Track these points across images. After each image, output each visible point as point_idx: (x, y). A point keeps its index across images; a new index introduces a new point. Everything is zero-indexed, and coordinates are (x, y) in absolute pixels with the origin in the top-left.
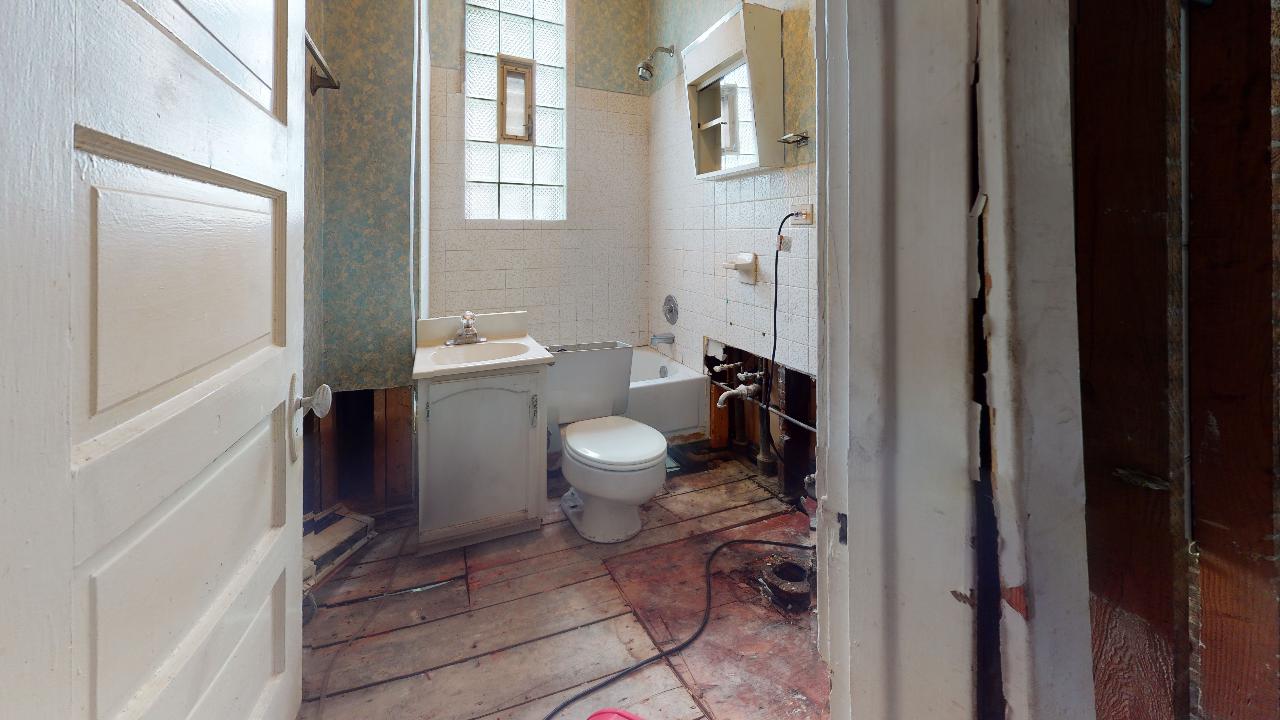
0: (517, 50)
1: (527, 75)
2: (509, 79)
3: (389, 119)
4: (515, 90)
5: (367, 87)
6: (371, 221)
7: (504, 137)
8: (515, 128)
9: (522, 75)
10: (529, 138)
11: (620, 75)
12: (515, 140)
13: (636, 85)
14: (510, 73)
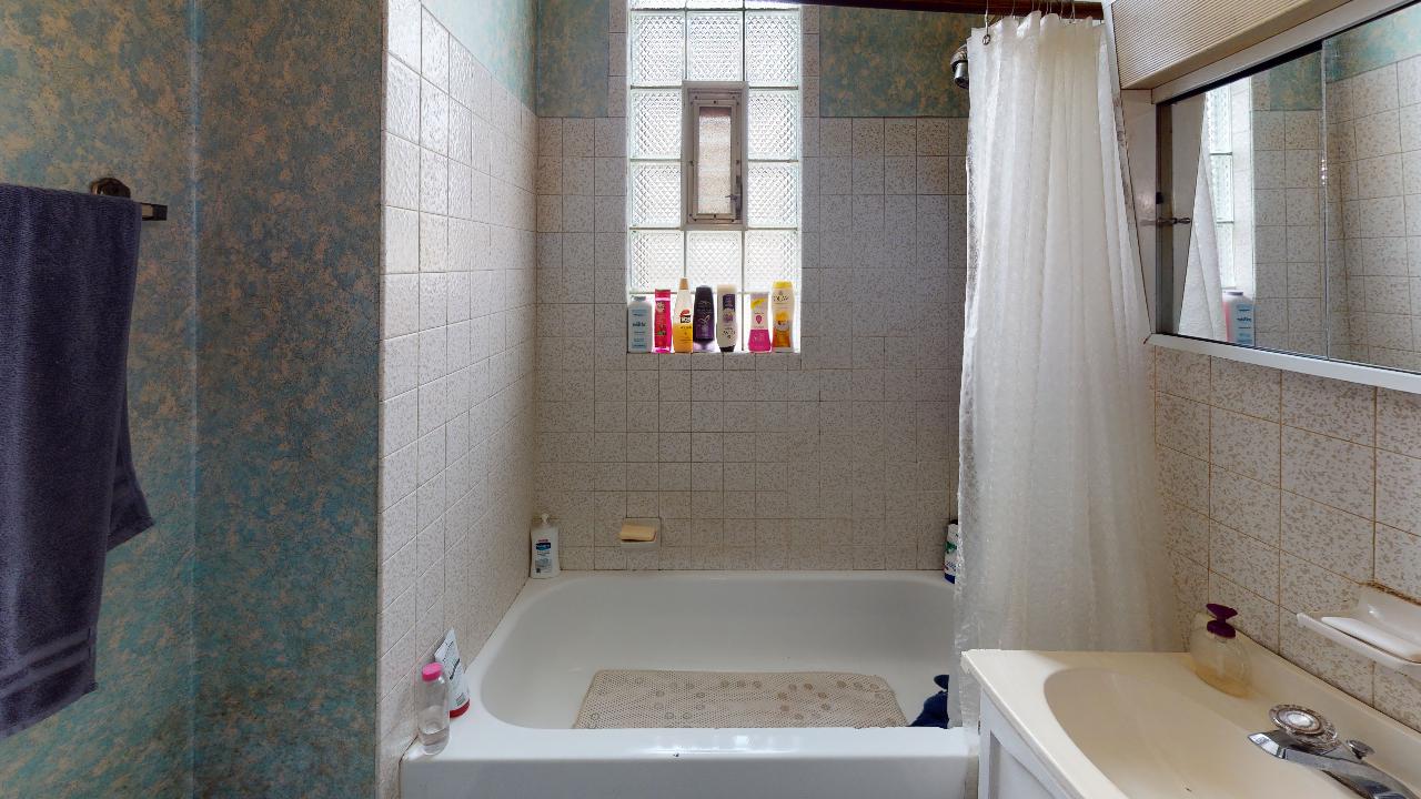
0: (716, 70)
1: (734, 110)
2: (704, 121)
3: (319, 256)
4: (714, 134)
5: (279, 198)
6: (284, 448)
7: (694, 218)
8: (714, 199)
9: (726, 111)
10: (737, 214)
11: (910, 85)
12: (712, 221)
13: (944, 99)
14: (705, 110)
